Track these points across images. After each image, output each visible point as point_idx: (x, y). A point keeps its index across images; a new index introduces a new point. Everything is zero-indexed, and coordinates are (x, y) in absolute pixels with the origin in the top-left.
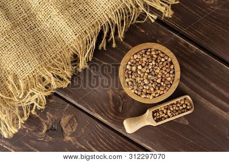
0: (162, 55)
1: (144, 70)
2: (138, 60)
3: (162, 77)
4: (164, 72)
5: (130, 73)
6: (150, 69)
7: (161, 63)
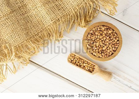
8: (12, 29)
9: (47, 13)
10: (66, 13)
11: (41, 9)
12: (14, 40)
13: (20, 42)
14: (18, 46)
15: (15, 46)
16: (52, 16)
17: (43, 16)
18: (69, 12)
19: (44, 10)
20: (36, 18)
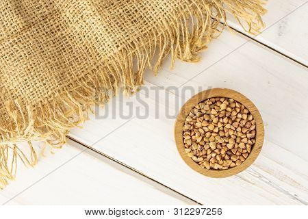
8: (28, 65)
9: (107, 30)
10: (149, 28)
11: (93, 21)
12: (31, 90)
13: (47, 95)
14: (40, 105)
15: (33, 104)
16: (117, 37)
17: (97, 36)
18: (156, 28)
19: (100, 23)
20: (81, 40)
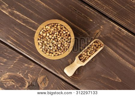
0: (64, 29)
1: (50, 37)
2: (48, 29)
3: (61, 43)
4: (63, 40)
5: (42, 37)
6: (54, 37)
7: (63, 34)
